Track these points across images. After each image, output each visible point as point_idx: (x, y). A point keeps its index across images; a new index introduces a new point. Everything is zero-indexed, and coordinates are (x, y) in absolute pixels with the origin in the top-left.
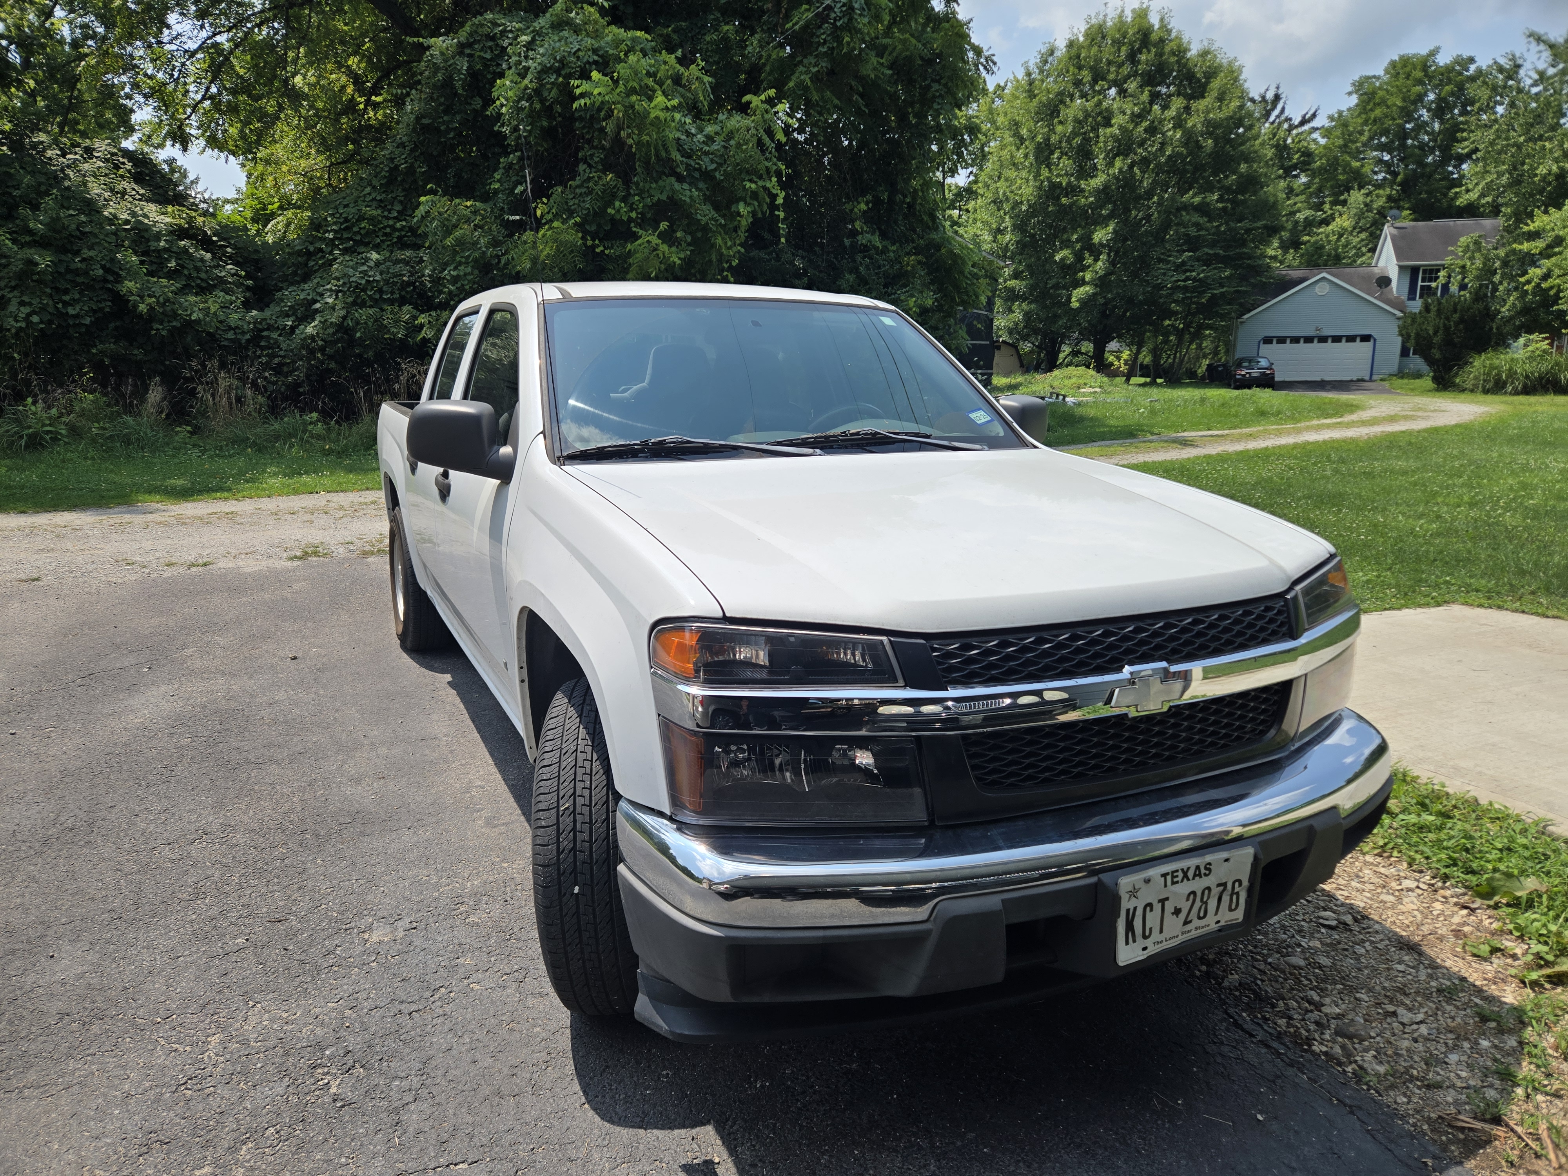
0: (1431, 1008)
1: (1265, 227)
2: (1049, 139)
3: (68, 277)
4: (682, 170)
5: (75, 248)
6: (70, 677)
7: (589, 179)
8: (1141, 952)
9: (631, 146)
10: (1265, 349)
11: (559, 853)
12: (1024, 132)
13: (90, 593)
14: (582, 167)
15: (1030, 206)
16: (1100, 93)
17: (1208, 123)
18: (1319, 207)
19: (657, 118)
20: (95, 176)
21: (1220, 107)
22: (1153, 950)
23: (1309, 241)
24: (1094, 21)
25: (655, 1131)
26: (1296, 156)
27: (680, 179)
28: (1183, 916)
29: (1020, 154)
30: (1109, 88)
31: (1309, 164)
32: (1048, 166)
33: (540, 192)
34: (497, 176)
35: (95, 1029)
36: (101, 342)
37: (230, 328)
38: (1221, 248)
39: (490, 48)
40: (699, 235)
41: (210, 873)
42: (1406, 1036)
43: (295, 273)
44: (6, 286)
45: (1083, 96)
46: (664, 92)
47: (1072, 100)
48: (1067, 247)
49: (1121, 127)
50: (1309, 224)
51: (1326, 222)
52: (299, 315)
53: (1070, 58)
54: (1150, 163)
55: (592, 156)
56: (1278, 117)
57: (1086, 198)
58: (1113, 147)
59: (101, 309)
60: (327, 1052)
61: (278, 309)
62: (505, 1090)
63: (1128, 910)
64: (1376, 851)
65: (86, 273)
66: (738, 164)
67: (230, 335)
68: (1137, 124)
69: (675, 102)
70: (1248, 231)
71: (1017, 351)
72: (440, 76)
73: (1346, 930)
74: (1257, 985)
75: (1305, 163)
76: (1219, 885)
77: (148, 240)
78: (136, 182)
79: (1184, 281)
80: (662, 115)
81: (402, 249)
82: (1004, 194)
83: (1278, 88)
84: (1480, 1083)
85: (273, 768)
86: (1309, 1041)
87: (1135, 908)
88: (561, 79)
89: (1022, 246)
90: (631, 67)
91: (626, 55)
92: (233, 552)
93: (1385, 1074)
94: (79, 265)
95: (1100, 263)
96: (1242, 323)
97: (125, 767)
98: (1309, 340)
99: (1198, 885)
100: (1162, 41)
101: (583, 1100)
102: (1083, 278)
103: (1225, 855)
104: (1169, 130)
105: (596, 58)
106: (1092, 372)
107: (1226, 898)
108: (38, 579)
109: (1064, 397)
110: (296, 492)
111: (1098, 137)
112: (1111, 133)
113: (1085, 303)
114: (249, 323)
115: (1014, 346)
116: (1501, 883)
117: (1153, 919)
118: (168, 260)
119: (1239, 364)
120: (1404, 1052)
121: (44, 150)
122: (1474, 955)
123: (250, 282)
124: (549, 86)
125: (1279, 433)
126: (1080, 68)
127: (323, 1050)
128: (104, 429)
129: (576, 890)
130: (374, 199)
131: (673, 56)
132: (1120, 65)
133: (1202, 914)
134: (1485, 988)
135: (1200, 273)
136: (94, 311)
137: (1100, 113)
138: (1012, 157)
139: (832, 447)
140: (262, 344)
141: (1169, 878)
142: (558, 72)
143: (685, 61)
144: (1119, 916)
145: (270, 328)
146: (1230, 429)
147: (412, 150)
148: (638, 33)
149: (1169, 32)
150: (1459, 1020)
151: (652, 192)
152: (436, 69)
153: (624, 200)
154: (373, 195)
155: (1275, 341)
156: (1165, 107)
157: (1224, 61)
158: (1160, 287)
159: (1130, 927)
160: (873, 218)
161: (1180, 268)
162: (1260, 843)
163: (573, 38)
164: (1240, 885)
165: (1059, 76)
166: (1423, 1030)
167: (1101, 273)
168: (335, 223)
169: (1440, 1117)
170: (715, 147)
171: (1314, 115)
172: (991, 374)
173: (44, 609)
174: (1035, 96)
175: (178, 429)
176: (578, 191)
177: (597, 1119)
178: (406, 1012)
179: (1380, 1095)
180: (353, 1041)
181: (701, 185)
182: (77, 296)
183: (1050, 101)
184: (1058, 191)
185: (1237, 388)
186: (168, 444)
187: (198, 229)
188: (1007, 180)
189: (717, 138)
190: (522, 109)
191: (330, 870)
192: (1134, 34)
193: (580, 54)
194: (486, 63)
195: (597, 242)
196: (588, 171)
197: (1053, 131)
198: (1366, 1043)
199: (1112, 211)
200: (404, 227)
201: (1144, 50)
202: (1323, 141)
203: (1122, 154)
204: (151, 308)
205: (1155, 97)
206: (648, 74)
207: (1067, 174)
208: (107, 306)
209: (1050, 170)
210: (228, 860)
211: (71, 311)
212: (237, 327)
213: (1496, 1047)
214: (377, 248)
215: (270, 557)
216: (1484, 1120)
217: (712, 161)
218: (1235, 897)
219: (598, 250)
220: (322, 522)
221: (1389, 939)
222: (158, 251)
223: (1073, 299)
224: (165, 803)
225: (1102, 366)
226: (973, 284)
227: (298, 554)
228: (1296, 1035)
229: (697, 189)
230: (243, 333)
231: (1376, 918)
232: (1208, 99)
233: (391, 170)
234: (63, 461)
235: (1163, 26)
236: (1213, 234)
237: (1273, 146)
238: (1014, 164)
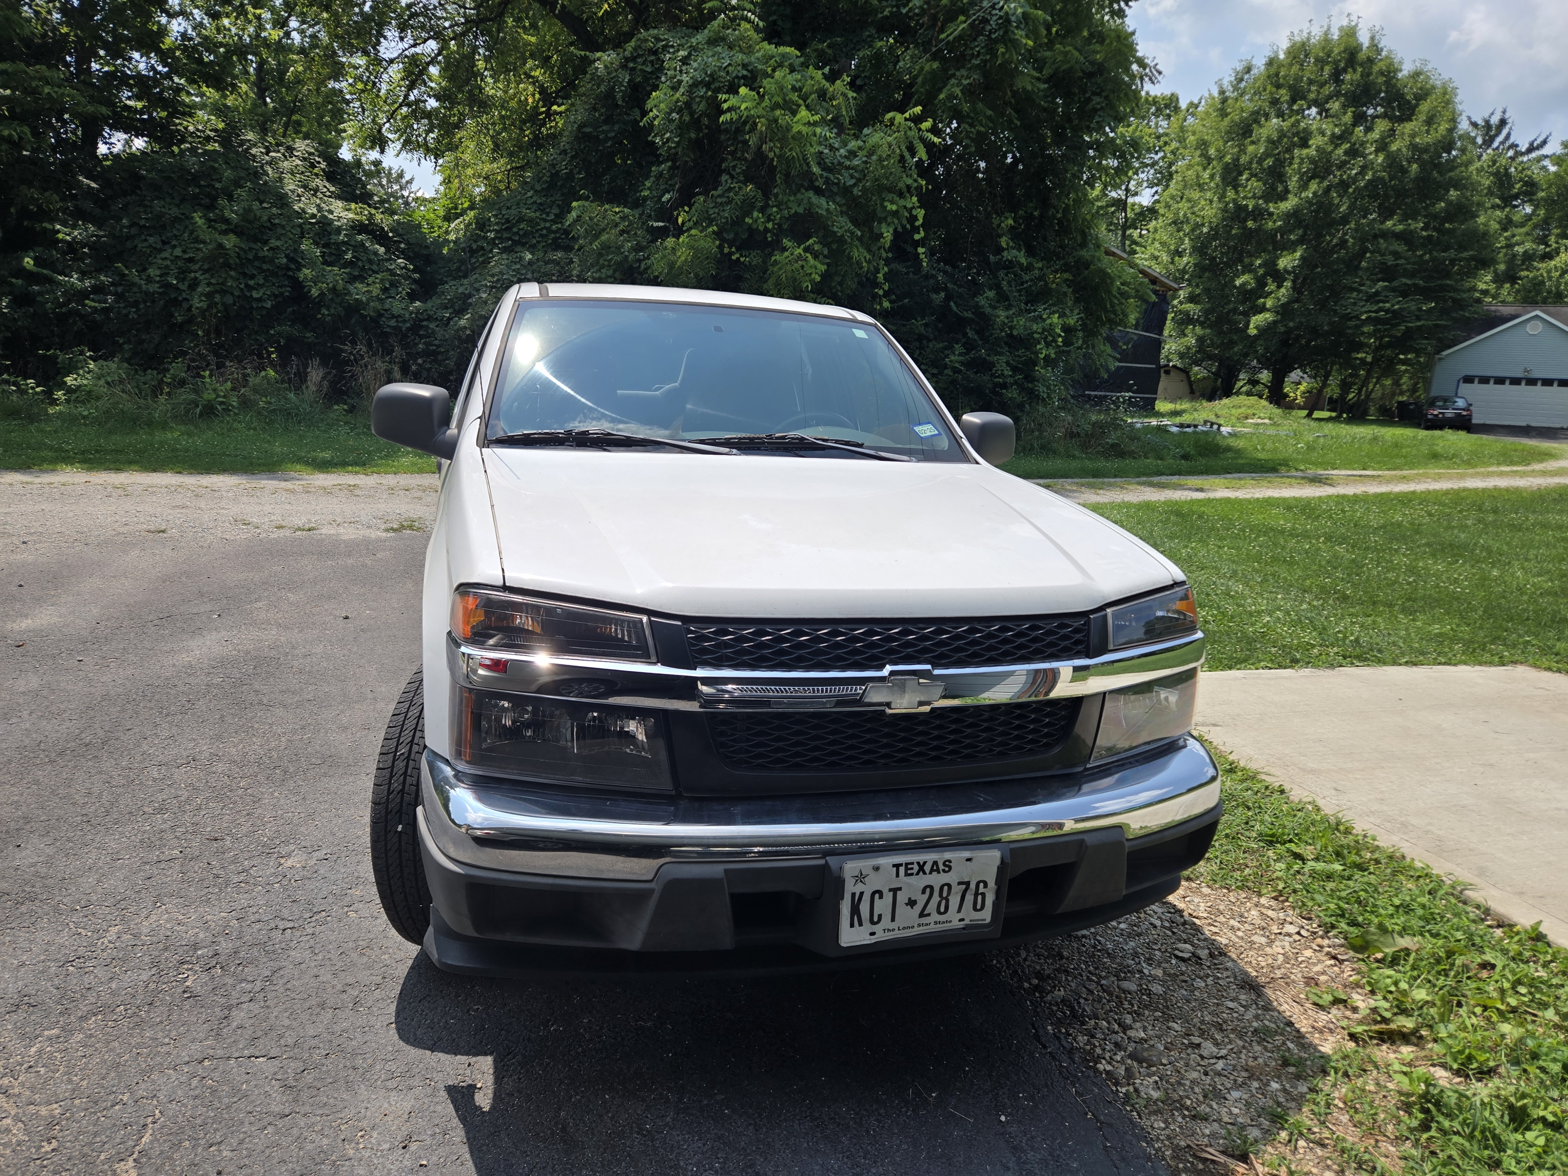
0: (1237, 1046)
1: (1473, 258)
2: (1238, 160)
3: (256, 264)
4: (820, 183)
5: (265, 238)
6: (151, 617)
7: (730, 189)
8: (869, 937)
9: (772, 160)
10: (1465, 388)
11: (389, 793)
12: (1212, 152)
13: (202, 547)
14: (724, 177)
15: (1211, 229)
16: (1297, 112)
17: (1413, 147)
18: (1544, 241)
19: (799, 132)
20: (292, 174)
21: (1428, 132)
22: (881, 936)
23: (1527, 277)
24: (1297, 39)
25: (440, 1055)
26: (1518, 186)
27: (819, 192)
28: (918, 908)
29: (1206, 175)
30: (1309, 108)
31: (1533, 194)
32: (1235, 188)
33: (685, 199)
34: (648, 184)
35: (23, 909)
36: (280, 325)
37: (393, 316)
38: (1421, 279)
39: (652, 62)
40: (834, 246)
41: (180, 793)
42: (1199, 1068)
43: (459, 269)
44: (200, 269)
45: (1280, 115)
46: (808, 107)
47: (1266, 120)
48: (1250, 271)
49: (1318, 149)
50: (1528, 257)
51: (1548, 256)
52: (457, 308)
53: (1269, 77)
54: (1349, 187)
55: (734, 167)
56: (1502, 143)
57: (1275, 222)
58: (1309, 170)
59: (282, 294)
60: (199, 952)
61: (439, 301)
62: (330, 1003)
63: (853, 895)
64: (1274, 894)
65: (272, 261)
66: (877, 180)
67: (393, 323)
68: (1337, 146)
69: (817, 118)
70: (1453, 262)
71: (1189, 377)
72: (603, 88)
73: (1197, 963)
74: (1079, 1003)
75: (1526, 193)
76: (960, 883)
77: (330, 234)
78: (328, 180)
79: (1376, 312)
80: (805, 130)
81: (556, 250)
82: (1185, 215)
83: (1504, 112)
84: (1249, 1121)
85: (279, 712)
86: (1097, 1060)
87: (862, 894)
88: (710, 93)
89: (1201, 269)
90: (777, 83)
91: (774, 70)
92: (339, 520)
93: (1157, 1100)
94: (266, 253)
95: (1283, 290)
96: (1440, 359)
97: (156, 697)
98: (1516, 381)
99: (936, 880)
100: (1370, 61)
101: (393, 1020)
102: (1264, 304)
103: (967, 854)
104: (1371, 154)
105: (745, 73)
106: (1264, 403)
107: (969, 897)
108: (163, 531)
109: (1220, 426)
110: (421, 471)
111: (1293, 158)
112: (1307, 155)
113: (1265, 331)
114: (412, 313)
115: (1185, 372)
116: (1375, 938)
117: (883, 906)
118: (345, 252)
119: (1432, 404)
120: (1188, 1083)
121: (249, 148)
122: (1315, 1004)
123: (417, 276)
124: (698, 99)
125: (1439, 477)
126: (1278, 86)
127: (196, 950)
128: (270, 403)
129: (400, 828)
130: (535, 202)
131: (820, 72)
132: (1322, 85)
133: (942, 910)
134: (1308, 1035)
135: (1395, 304)
136: (276, 296)
137: (1297, 134)
138: (1198, 176)
139: (759, 449)
140: (421, 333)
141: (902, 870)
142: (708, 86)
143: (832, 78)
144: (843, 898)
145: (429, 319)
146: (1388, 469)
147: (573, 157)
148: (788, 49)
149: (1379, 51)
150: (1261, 1060)
151: (790, 205)
152: (599, 81)
153: (762, 210)
154: (534, 199)
155: (1476, 380)
156: (1369, 129)
157: (1438, 83)
158: (1348, 317)
159: (855, 910)
160: (1020, 237)
161: (1372, 298)
162: (1012, 850)
163: (725, 53)
164: (986, 886)
165: (1255, 94)
166: (1220, 1065)
167: (1284, 300)
168: (497, 224)
169: (1189, 1146)
170: (856, 162)
171: (1544, 142)
172: (1155, 399)
173: (158, 558)
174: (1227, 115)
175: (336, 407)
176: (719, 200)
177: (396, 1036)
178: (282, 927)
179: (1140, 1118)
180: (225, 946)
181: (838, 199)
182: (261, 281)
183: (1242, 120)
184: (1243, 215)
185: (1427, 428)
186: (322, 420)
187: (377, 225)
188: (1189, 200)
189: (860, 153)
190: (671, 121)
191: (282, 802)
192: (1340, 53)
193: (730, 68)
194: (646, 76)
195: (733, 249)
196: (729, 181)
197: (1243, 151)
198: (1154, 1069)
199: (1303, 236)
200: (559, 229)
201: (1350, 70)
202: (1553, 169)
203: (1318, 177)
204: (322, 294)
205: (1359, 118)
206: (794, 89)
207: (1254, 197)
208: (287, 292)
209: (1237, 192)
210: (201, 785)
211: (255, 295)
212: (399, 316)
213: (1284, 1090)
214: (532, 249)
215: (369, 527)
216: (1233, 1156)
217: (852, 177)
218: (980, 897)
219: (734, 257)
220: (429, 499)
221: (1235, 978)
222: (338, 245)
223: (1251, 326)
224: (174, 730)
225: (1277, 397)
226: (1121, 303)
227: (395, 526)
228: (1091, 1053)
229: (834, 202)
230: (405, 321)
231: (1234, 956)
232: (1414, 123)
233: (552, 176)
234: (229, 430)
235: (1375, 46)
236: (1414, 264)
237: (1492, 174)
238: (1199, 185)
